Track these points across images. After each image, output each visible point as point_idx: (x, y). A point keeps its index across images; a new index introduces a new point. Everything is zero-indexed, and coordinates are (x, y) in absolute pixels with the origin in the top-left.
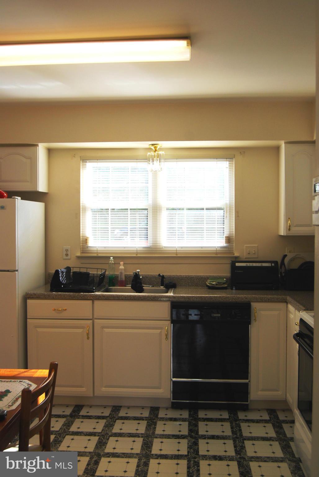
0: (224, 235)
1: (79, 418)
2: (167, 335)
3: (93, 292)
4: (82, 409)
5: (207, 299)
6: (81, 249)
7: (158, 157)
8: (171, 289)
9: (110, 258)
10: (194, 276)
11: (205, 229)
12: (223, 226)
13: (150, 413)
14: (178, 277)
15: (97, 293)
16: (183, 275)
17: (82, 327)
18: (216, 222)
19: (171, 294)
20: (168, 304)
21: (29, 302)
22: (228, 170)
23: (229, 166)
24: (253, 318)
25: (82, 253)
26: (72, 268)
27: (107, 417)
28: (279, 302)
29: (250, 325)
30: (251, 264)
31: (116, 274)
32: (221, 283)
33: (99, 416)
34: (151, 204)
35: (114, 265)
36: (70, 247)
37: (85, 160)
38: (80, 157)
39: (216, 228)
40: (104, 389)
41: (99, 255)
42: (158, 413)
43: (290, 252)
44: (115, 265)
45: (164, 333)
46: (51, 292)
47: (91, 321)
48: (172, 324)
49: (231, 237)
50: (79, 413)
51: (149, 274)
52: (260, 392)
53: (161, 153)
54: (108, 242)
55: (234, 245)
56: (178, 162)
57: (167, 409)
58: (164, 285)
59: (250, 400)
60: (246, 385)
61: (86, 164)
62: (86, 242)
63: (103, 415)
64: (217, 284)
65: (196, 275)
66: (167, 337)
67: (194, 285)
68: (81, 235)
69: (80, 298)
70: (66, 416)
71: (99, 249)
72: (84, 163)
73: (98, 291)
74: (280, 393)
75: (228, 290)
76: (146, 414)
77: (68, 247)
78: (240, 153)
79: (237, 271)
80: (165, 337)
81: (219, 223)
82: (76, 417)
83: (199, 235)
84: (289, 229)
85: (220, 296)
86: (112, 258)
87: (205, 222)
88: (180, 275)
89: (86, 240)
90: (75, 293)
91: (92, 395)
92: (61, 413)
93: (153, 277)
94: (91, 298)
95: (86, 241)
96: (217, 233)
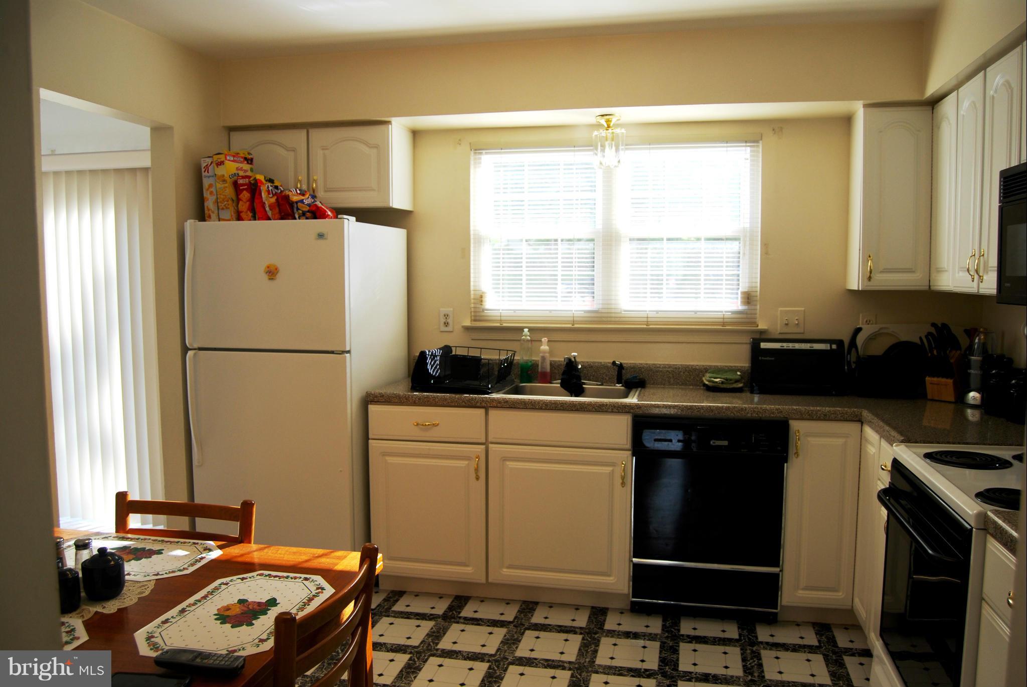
0: (738, 289)
1: (458, 623)
2: (623, 478)
3: (488, 393)
4: (466, 604)
5: (702, 411)
6: (473, 314)
7: (613, 140)
8: (635, 390)
9: (524, 331)
10: (681, 365)
11: (702, 278)
12: (738, 272)
13: (589, 620)
14: (650, 367)
15: (495, 396)
16: (659, 364)
17: (468, 458)
18: (725, 264)
19: (633, 400)
20: (628, 419)
21: (372, 408)
22: (748, 163)
23: (751, 156)
24: (792, 451)
25: (475, 320)
26: (454, 349)
27: (510, 622)
28: (847, 421)
29: (785, 464)
30: (790, 346)
31: (533, 360)
32: (731, 380)
33: (494, 621)
34: (601, 230)
35: (530, 343)
36: (452, 309)
37: (478, 149)
38: (470, 143)
39: (724, 275)
40: (506, 571)
41: (505, 325)
42: (605, 621)
43: (868, 323)
44: (532, 343)
45: (618, 472)
46: (412, 392)
47: (483, 447)
48: (634, 458)
49: (753, 294)
50: (460, 613)
51: (595, 361)
52: (801, 592)
53: (618, 131)
54: (521, 301)
55: (758, 307)
56: (651, 151)
57: (622, 613)
58: (623, 381)
59: (781, 605)
60: (775, 578)
61: (480, 156)
62: (482, 301)
63: (503, 618)
64: (722, 383)
65: (684, 363)
66: (625, 481)
67: (681, 383)
68: (472, 288)
69: (463, 404)
70: (436, 618)
71: (504, 313)
72: (478, 156)
73: (498, 391)
74: (840, 595)
75: (743, 395)
76: (582, 620)
77: (448, 310)
78: (774, 130)
79: (763, 358)
80: (621, 481)
81: (730, 266)
82: (453, 620)
83: (691, 289)
84: (870, 278)
85: (729, 407)
86: (526, 330)
87: (703, 264)
88: (654, 364)
89: (481, 297)
90: (454, 395)
91: (483, 581)
92: (427, 611)
93: (604, 366)
94: (483, 404)
95: (480, 299)
96: (726, 284)
